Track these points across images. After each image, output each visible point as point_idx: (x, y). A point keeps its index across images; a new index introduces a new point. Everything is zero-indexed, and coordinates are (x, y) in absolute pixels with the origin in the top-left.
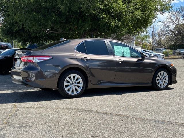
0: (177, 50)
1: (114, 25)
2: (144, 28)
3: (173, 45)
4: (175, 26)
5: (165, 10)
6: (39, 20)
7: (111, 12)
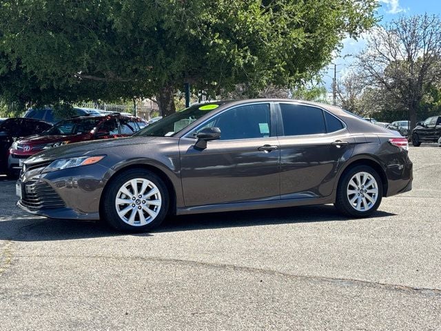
0: (393, 123)
1: (242, 63)
2: (312, 69)
3: (383, 111)
4: (386, 66)
5: (360, 28)
6: (59, 49)
7: (233, 32)
